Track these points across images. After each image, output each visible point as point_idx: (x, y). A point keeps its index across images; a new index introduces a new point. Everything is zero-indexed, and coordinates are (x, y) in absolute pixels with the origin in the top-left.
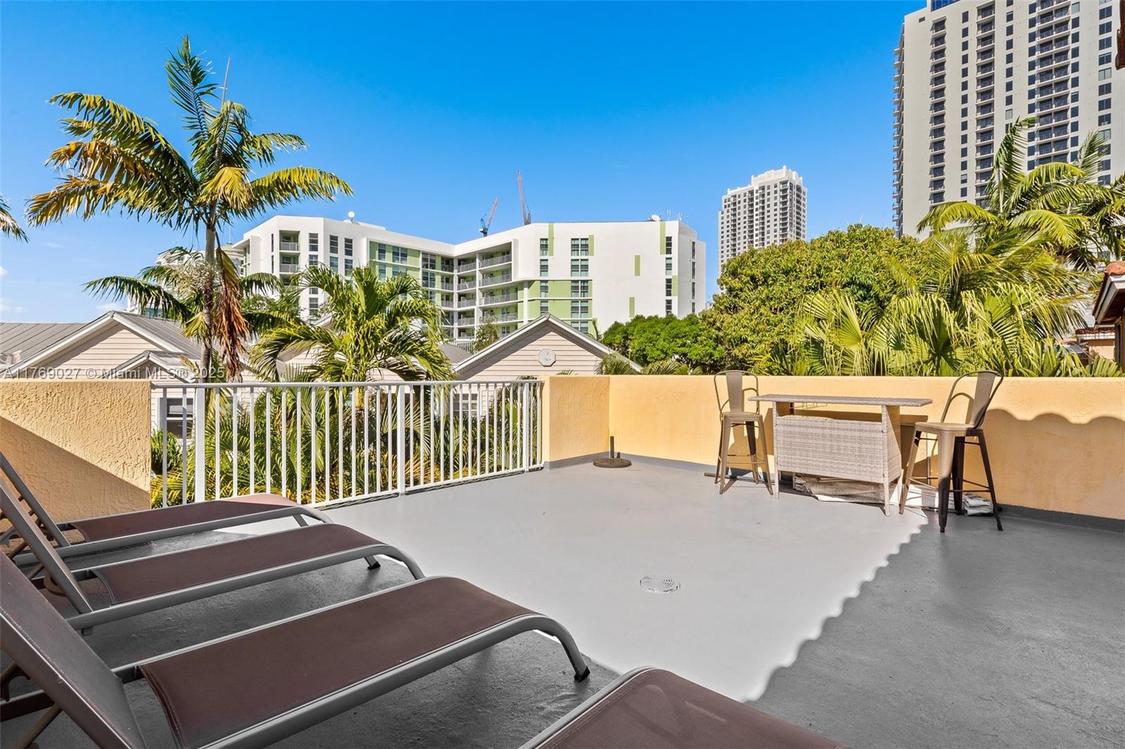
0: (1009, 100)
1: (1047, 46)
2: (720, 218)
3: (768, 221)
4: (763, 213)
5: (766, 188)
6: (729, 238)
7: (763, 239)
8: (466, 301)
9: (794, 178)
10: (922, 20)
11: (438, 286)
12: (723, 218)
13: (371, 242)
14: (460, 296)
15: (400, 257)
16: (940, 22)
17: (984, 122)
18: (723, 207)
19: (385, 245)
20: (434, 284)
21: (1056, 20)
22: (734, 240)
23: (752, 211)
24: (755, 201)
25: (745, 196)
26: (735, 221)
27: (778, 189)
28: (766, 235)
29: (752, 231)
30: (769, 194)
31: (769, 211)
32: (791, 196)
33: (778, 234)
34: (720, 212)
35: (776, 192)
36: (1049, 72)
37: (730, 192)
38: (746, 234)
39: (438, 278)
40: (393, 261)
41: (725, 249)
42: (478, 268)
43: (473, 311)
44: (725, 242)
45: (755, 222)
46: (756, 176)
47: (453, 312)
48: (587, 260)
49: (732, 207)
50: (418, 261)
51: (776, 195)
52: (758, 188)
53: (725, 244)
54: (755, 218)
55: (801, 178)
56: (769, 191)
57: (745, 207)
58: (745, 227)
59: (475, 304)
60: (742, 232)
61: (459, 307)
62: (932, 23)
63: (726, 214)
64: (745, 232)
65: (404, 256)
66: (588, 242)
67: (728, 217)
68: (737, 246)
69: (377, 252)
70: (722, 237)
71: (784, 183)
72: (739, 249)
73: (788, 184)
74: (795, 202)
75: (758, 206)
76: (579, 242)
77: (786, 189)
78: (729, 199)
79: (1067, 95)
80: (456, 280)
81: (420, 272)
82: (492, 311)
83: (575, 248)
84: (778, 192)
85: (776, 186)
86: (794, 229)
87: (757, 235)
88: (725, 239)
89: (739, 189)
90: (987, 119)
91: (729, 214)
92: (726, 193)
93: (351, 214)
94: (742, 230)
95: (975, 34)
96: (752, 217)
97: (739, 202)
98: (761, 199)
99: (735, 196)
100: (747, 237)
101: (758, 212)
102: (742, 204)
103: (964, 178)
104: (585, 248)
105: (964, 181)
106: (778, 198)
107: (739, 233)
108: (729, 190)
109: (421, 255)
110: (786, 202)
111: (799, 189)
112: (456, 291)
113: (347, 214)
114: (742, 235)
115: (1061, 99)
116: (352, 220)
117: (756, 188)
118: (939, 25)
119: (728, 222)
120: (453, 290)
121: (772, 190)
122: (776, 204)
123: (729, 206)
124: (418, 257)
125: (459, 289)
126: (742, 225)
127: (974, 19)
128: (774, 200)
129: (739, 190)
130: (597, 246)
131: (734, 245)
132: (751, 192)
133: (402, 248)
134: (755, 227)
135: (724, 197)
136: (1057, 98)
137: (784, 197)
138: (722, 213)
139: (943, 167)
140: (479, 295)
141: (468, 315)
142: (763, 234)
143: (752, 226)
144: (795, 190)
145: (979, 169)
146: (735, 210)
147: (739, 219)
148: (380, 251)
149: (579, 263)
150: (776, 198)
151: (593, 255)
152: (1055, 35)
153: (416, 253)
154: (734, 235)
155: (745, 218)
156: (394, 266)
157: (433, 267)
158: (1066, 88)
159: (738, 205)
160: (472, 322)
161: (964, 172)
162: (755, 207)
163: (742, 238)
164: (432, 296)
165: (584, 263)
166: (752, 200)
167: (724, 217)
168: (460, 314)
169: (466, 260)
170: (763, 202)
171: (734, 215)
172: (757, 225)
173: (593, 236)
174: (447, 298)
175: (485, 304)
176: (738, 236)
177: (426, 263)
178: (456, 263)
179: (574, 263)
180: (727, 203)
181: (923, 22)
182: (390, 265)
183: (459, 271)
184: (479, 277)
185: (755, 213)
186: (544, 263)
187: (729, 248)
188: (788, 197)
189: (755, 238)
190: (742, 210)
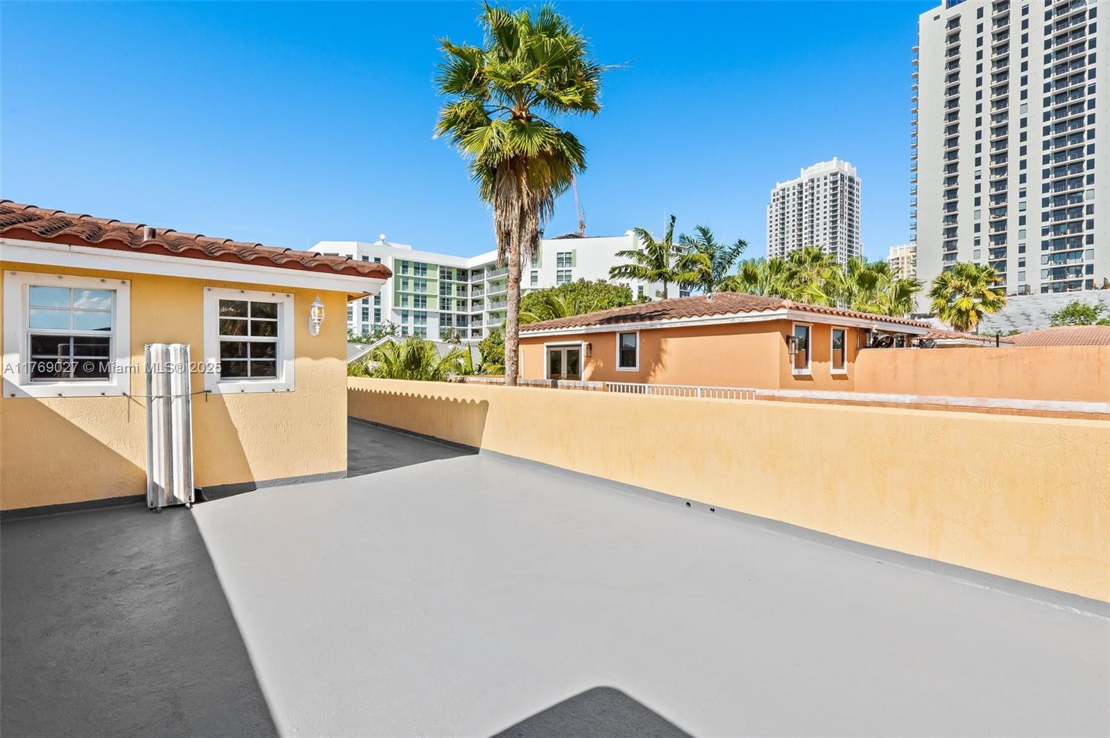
0: (1024, 95)
1: (1063, 39)
2: (768, 212)
3: (818, 214)
4: (812, 206)
5: (815, 180)
6: (778, 232)
7: (812, 232)
8: (478, 306)
9: (846, 169)
10: (937, 18)
11: (454, 294)
12: (771, 212)
13: (395, 260)
14: (474, 301)
15: (420, 271)
16: (956, 19)
17: (1000, 117)
18: (772, 201)
19: (407, 262)
20: (451, 292)
21: (1073, 11)
22: (783, 233)
23: (801, 204)
24: (804, 194)
25: (794, 189)
26: (783, 214)
27: (828, 181)
28: (815, 228)
29: (801, 225)
30: (818, 186)
31: (818, 204)
32: (843, 187)
33: (827, 226)
34: (769, 206)
35: (826, 184)
36: (1065, 64)
37: (779, 186)
38: (795, 228)
39: (454, 287)
40: (415, 274)
41: (774, 243)
42: (486, 278)
43: (481, 314)
44: (774, 236)
45: (804, 215)
46: (805, 168)
47: (467, 315)
48: (571, 271)
49: (781, 200)
50: (436, 273)
51: (826, 187)
52: (807, 181)
53: (774, 238)
54: (804, 211)
55: (855, 169)
56: (818, 183)
57: (794, 200)
58: (794, 221)
59: (484, 309)
60: (791, 226)
61: (472, 311)
62: (947, 22)
63: (774, 208)
64: (794, 226)
65: (424, 269)
66: (571, 255)
67: (777, 211)
68: (786, 240)
69: (401, 267)
70: (771, 231)
71: (835, 174)
72: (788, 243)
73: (839, 175)
74: (846, 194)
75: (807, 199)
76: (564, 256)
77: (837, 181)
78: (778, 192)
79: (1084, 87)
80: (470, 288)
81: (438, 283)
82: (498, 314)
83: (560, 260)
84: (828, 183)
85: (826, 178)
86: (846, 220)
87: (806, 229)
88: (774, 233)
89: (788, 182)
90: (1002, 114)
91: (778, 207)
92: (776, 187)
93: (382, 237)
94: (791, 224)
95: (990, 28)
96: (801, 210)
97: (788, 196)
98: (810, 191)
99: (784, 190)
100: (796, 231)
101: (807, 205)
102: (791, 197)
103: (978, 174)
104: (569, 260)
105: (978, 177)
106: (828, 189)
107: (788, 227)
108: (778, 183)
109: (439, 268)
110: (837, 194)
111: (851, 180)
112: (470, 298)
113: (379, 236)
114: (791, 229)
115: (1078, 92)
116: (383, 241)
117: (805, 180)
118: (954, 22)
119: (777, 216)
120: (467, 296)
121: (822, 182)
122: (825, 197)
123: (778, 199)
124: (436, 270)
125: (472, 296)
126: (791, 219)
127: (990, 13)
128: (824, 192)
129: (790, 184)
130: (579, 259)
131: (783, 239)
132: (801, 185)
133: (422, 264)
134: (804, 220)
135: (773, 191)
136: (1073, 91)
137: (835, 189)
138: (771, 207)
139: (956, 164)
140: (487, 301)
141: (478, 317)
142: (812, 227)
143: (801, 220)
144: (846, 181)
145: (994, 165)
146: (783, 203)
147: (788, 213)
148: (403, 267)
149: (564, 274)
150: (825, 190)
151: (575, 266)
152: (1072, 27)
153: (434, 267)
154: (783, 229)
155: (794, 211)
156: (415, 279)
157: (450, 278)
158: (1083, 80)
159: (786, 199)
160: (481, 324)
161: (978, 168)
162: (804, 200)
163: (791, 231)
164: (449, 302)
165: (568, 273)
166: (801, 192)
167: (773, 210)
168: (473, 316)
169: (477, 271)
170: (813, 194)
171: (783, 208)
172: (806, 218)
173: (575, 250)
174: (463, 304)
175: (492, 308)
176: (786, 229)
177: (443, 275)
178: (470, 273)
179: (560, 274)
180: (776, 197)
181: (938, 20)
182: (412, 278)
183: (472, 281)
184: (487, 285)
185: (804, 205)
186: (534, 274)
187: (778, 242)
188: (839, 189)
189: (804, 231)
190: (791, 203)
